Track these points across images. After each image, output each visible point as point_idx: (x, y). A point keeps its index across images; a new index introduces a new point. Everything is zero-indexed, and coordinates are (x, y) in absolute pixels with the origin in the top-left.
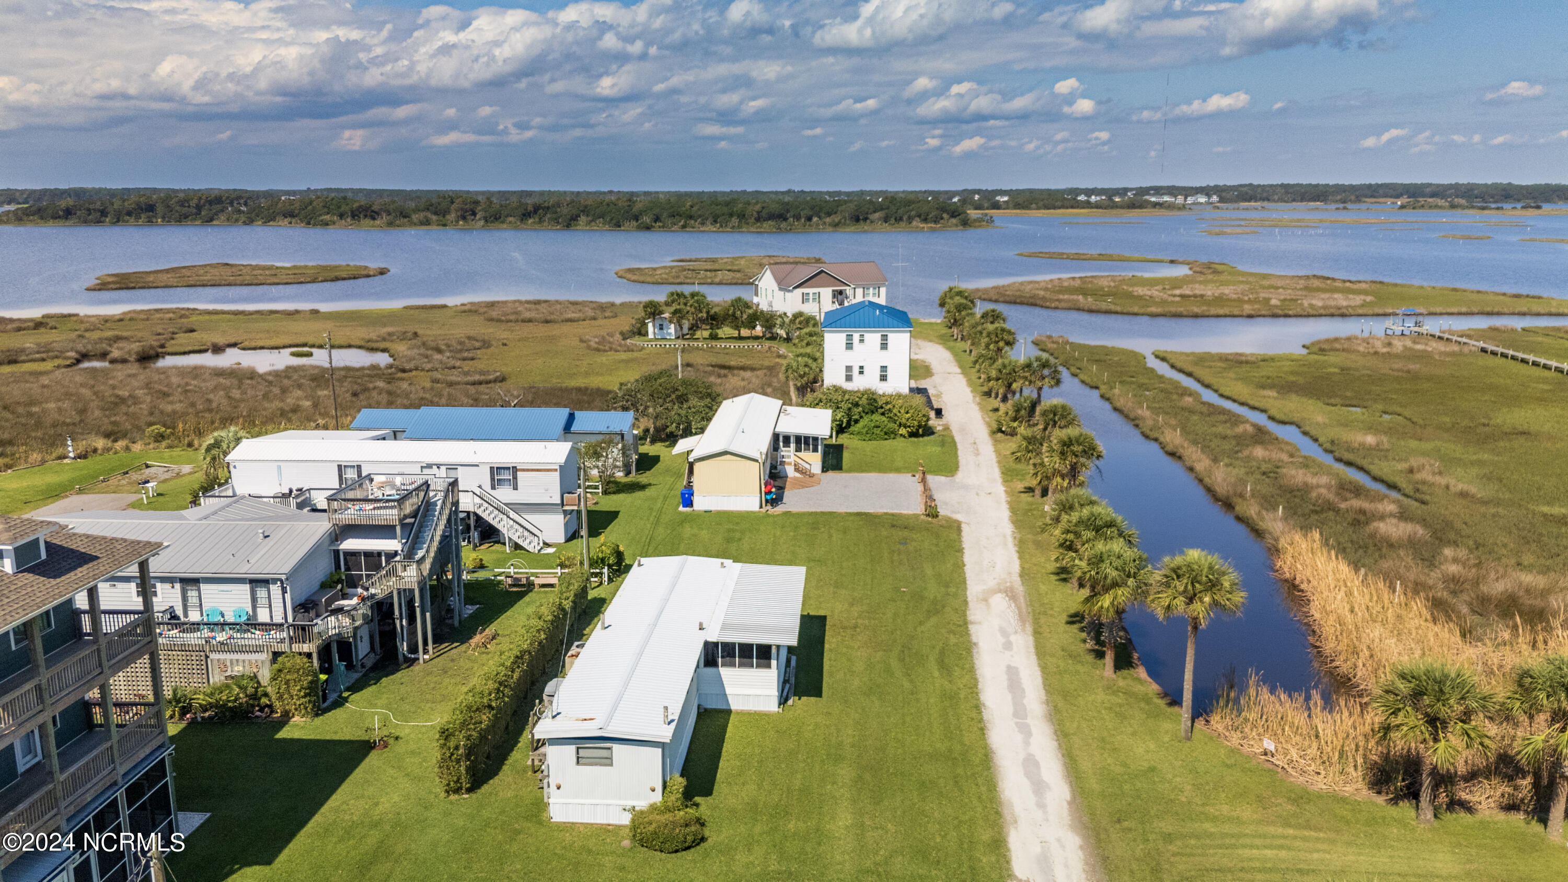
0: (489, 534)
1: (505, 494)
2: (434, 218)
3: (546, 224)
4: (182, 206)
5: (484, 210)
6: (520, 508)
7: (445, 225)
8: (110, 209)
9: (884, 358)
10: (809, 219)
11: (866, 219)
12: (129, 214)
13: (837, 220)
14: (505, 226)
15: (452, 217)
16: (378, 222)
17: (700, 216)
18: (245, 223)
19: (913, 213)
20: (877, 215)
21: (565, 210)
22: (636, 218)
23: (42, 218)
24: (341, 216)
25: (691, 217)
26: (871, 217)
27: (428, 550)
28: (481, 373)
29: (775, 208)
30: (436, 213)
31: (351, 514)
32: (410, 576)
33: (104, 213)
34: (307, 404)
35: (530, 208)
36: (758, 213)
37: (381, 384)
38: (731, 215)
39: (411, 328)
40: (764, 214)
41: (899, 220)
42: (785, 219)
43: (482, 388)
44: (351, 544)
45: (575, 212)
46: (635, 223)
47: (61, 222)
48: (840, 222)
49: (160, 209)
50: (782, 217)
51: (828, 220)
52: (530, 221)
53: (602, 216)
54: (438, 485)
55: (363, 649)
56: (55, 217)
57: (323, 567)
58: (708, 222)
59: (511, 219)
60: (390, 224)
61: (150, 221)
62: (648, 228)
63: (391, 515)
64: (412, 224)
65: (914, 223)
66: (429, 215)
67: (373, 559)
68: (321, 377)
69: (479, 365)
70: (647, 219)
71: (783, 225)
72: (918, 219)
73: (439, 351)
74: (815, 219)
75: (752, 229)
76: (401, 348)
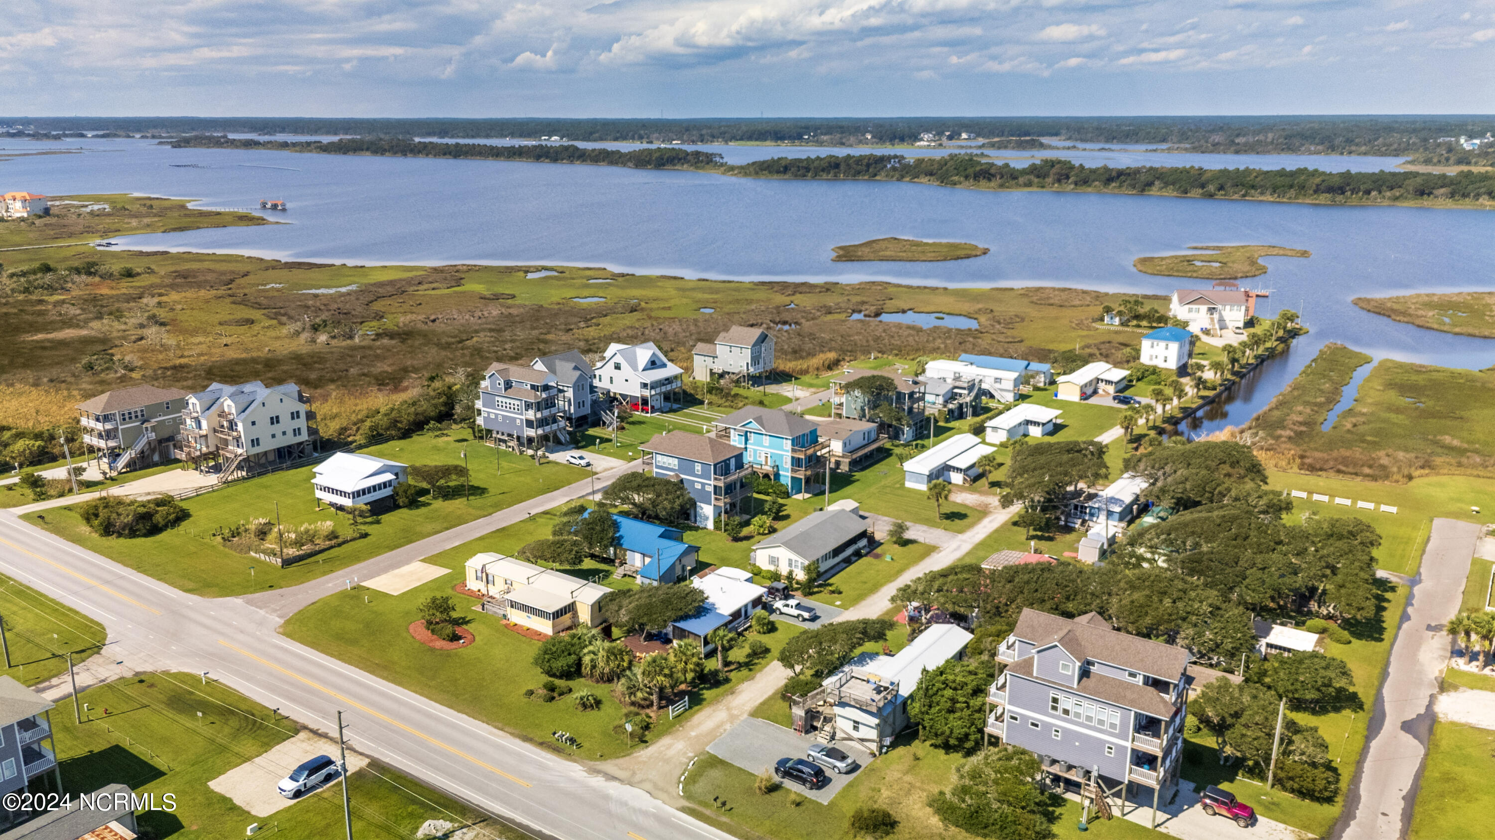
0: (992, 396)
1: (997, 386)
2: (1036, 180)
3: (1124, 189)
4: (857, 164)
5: (1077, 175)
6: (1002, 390)
7: (1043, 187)
8: (812, 166)
9: (1166, 353)
10: (1368, 192)
11: (1429, 194)
12: (823, 170)
13: (1398, 194)
14: (1090, 189)
15: (1049, 180)
16: (992, 184)
17: (1261, 187)
18: (898, 180)
19: (1483, 190)
20: (1442, 190)
21: (1143, 178)
22: (1203, 186)
23: (770, 172)
24: (966, 177)
25: (1253, 187)
26: (1436, 192)
27: (973, 394)
28: (1013, 337)
29: (1337, 181)
30: (1038, 177)
31: (957, 384)
32: (968, 399)
33: (808, 169)
34: (942, 346)
35: (1114, 174)
36: (1317, 185)
37: (971, 339)
38: (1291, 187)
39: (990, 306)
40: (1322, 187)
41: (1465, 196)
42: (1343, 193)
43: (1010, 345)
44: (956, 391)
45: (1150, 179)
46: (1201, 191)
47: (781, 176)
48: (1401, 196)
49: (843, 167)
50: (1341, 190)
51: (1388, 194)
52: (1114, 184)
53: (1173, 184)
54: (977, 381)
55: (956, 414)
56: (778, 172)
57: (950, 395)
58: (1268, 192)
59: (1097, 183)
60: (1001, 186)
61: (836, 178)
62: (1211, 196)
63: (966, 385)
64: (1018, 185)
65: (1481, 200)
66: (1032, 177)
67: (960, 395)
68: (948, 333)
69: (1014, 333)
70: (1211, 188)
71: (1339, 198)
72: (1486, 197)
73: (999, 323)
74: (1374, 193)
75: (1308, 201)
76: (983, 319)
